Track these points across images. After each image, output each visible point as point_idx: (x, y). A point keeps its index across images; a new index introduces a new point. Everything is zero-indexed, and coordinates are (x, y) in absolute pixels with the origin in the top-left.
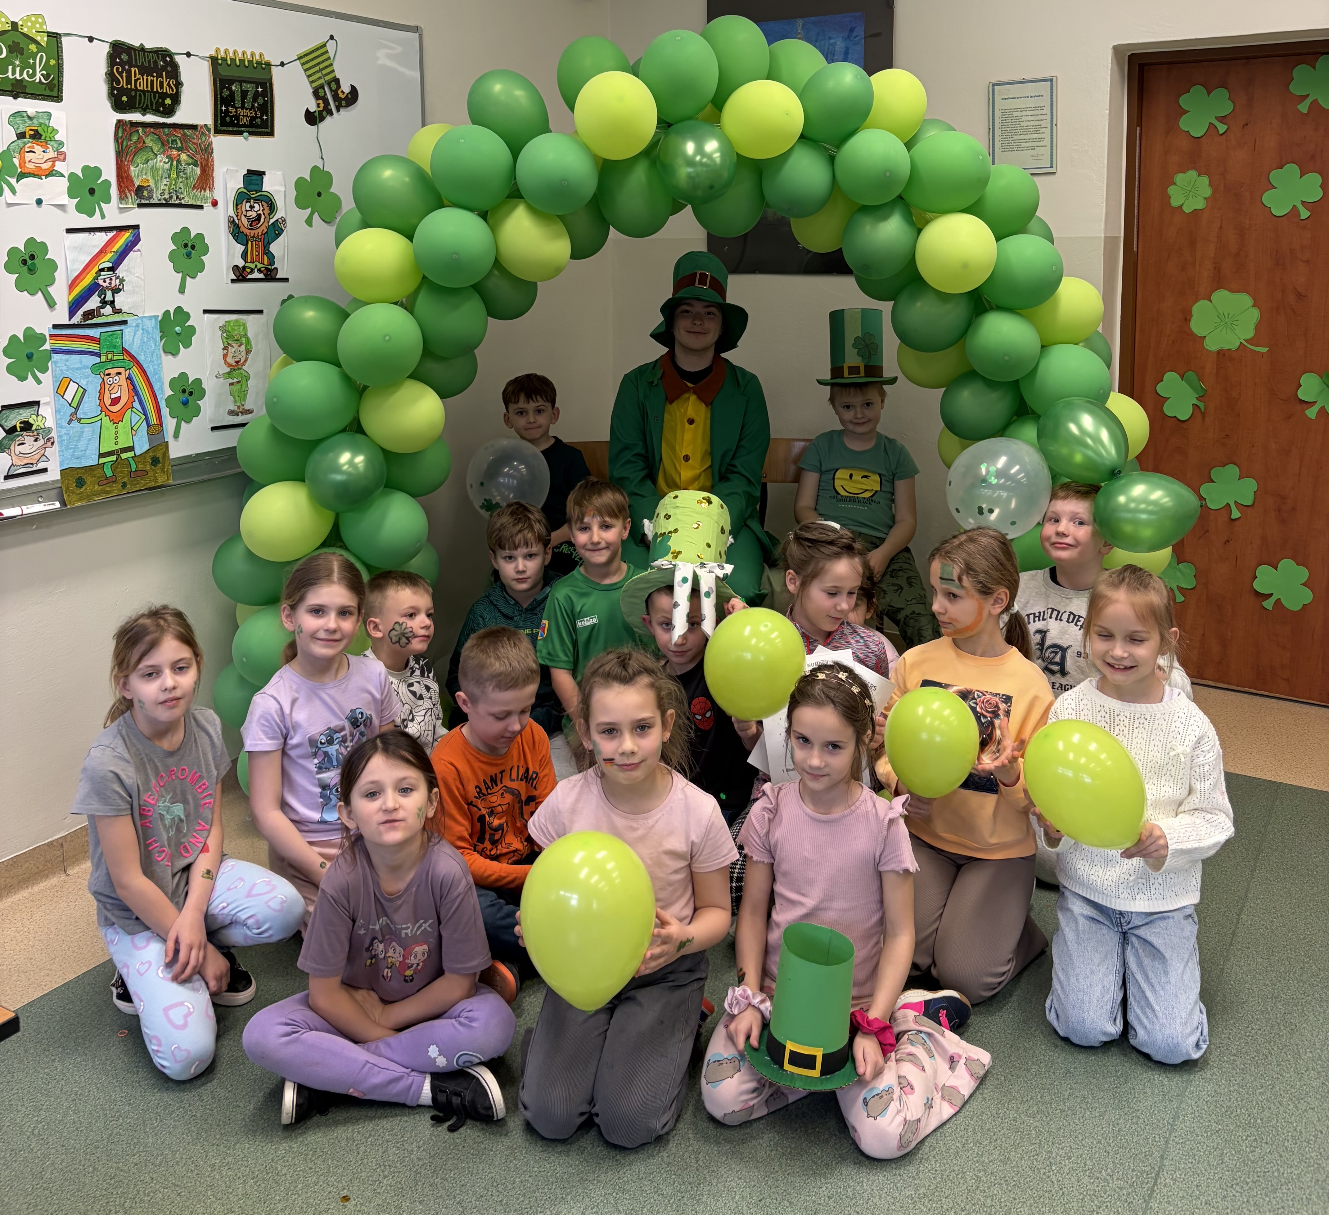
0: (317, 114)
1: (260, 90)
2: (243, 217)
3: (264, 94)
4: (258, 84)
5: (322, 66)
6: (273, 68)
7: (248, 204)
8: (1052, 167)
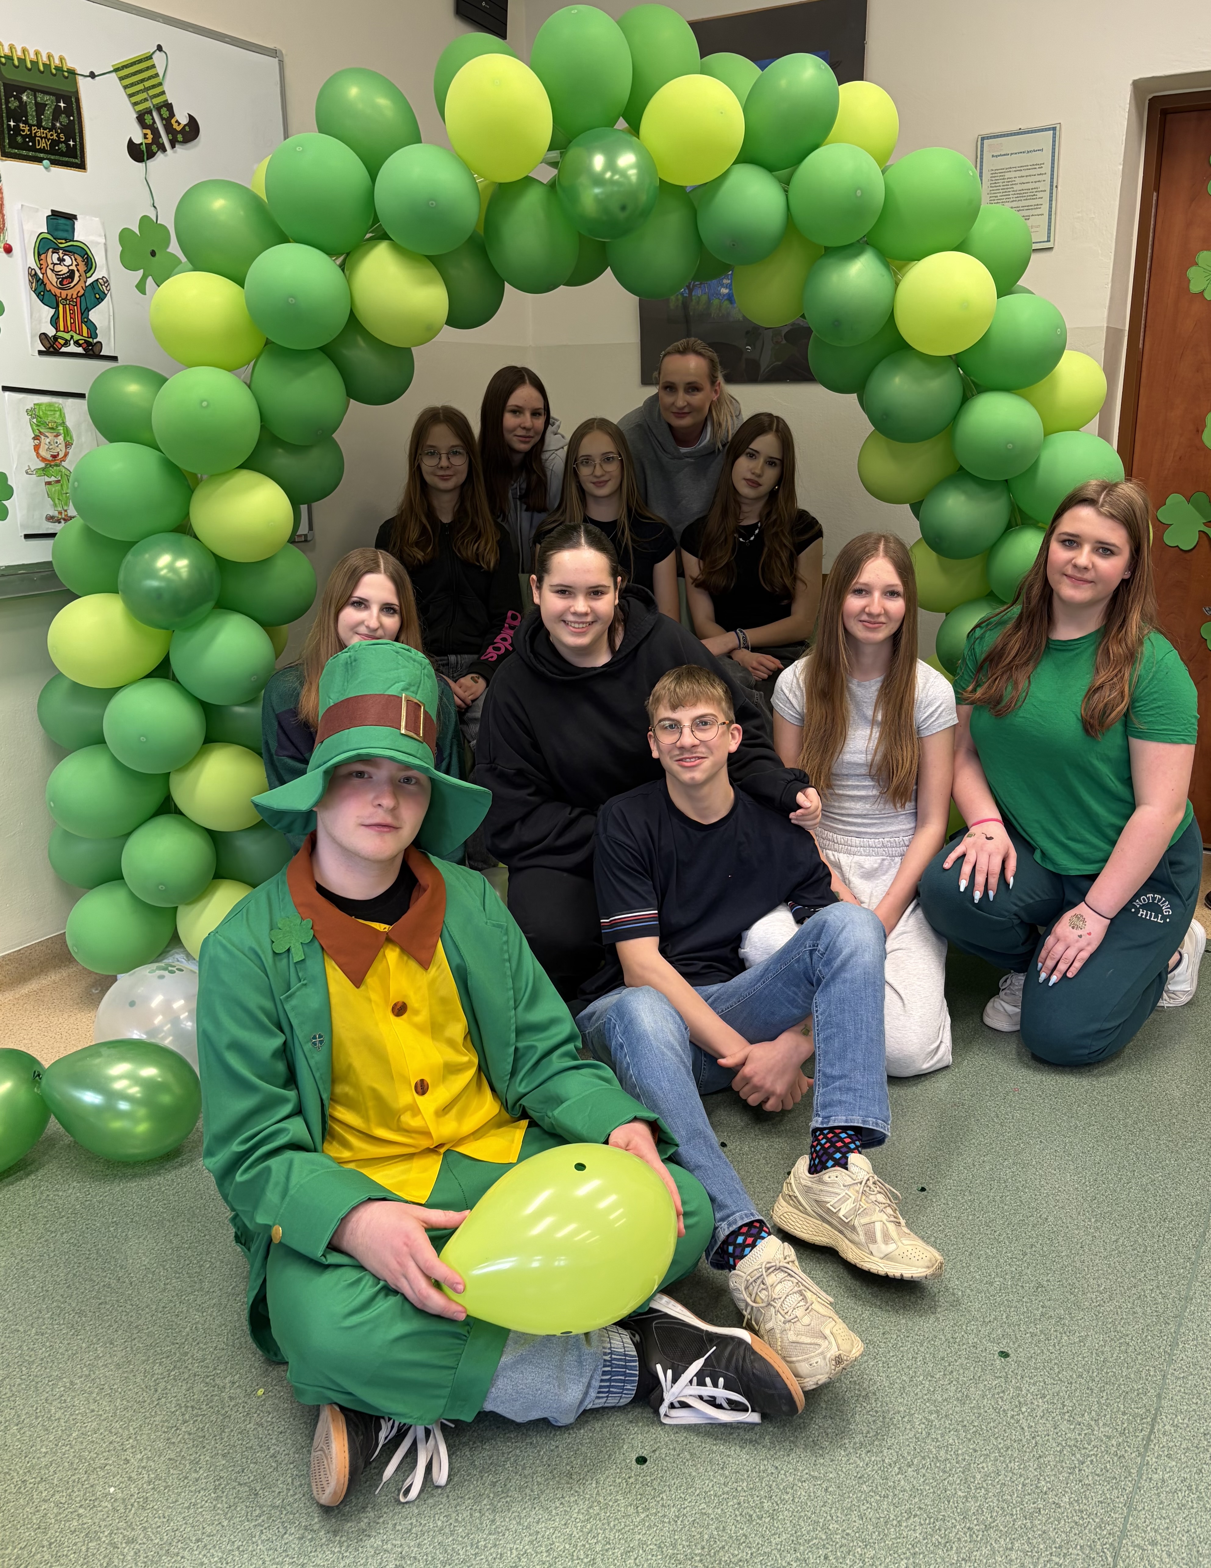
0: (144, 147)
1: (62, 105)
2: (49, 272)
3: (68, 111)
4: (59, 97)
5: (148, 84)
6: (79, 79)
7: (55, 256)
8: (1048, 241)
